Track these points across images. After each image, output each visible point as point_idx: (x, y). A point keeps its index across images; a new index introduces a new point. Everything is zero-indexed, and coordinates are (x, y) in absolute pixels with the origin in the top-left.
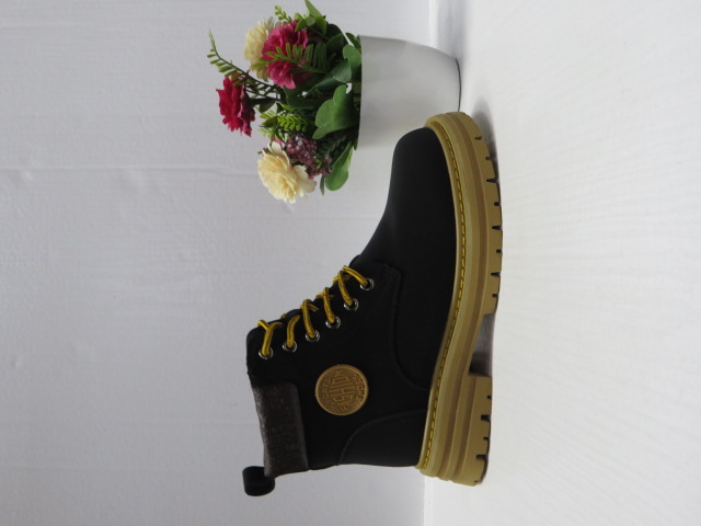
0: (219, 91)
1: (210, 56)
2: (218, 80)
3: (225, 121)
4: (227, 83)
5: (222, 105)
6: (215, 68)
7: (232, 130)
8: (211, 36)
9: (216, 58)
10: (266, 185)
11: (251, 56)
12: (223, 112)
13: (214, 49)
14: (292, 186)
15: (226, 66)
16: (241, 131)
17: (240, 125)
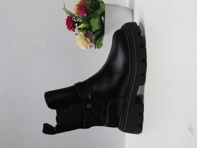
1: (63, 9)
2: (66, 16)
3: (68, 28)
4: (68, 17)
5: (67, 23)
6: (65, 12)
7: (70, 30)
8: (64, 3)
9: (65, 9)
10: (79, 45)
12: (67, 25)
13: (64, 7)
14: (86, 44)
15: (68, 12)
16: (72, 30)
17: (72, 29)
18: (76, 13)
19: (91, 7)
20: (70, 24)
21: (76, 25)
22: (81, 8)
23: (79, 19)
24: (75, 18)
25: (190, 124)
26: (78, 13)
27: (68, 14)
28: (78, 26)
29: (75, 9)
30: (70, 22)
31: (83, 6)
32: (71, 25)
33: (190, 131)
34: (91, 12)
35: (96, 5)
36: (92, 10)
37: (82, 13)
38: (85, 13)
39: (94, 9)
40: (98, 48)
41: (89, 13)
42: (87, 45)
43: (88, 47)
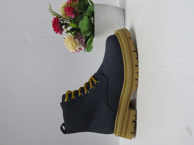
0: (52, 21)
1: (49, 10)
2: (52, 18)
3: (54, 30)
4: (54, 19)
5: (53, 25)
6: (51, 14)
7: (57, 33)
8: (49, 4)
9: (51, 10)
11: (62, 11)
12: (53, 27)
13: (50, 8)
15: (54, 13)
16: (59, 33)
17: (59, 31)
18: (63, 15)
19: (79, 9)
20: (56, 26)
21: (63, 27)
22: (68, 9)
23: (66, 21)
24: (62, 20)
25: (188, 125)
26: (65, 14)
27: (54, 15)
28: (66, 28)
29: (62, 10)
30: (57, 24)
31: (71, 7)
32: (58, 27)
33: (188, 131)
34: (79, 13)
35: (84, 5)
36: (80, 11)
37: (70, 15)
38: (73, 14)
39: (82, 10)
40: (88, 51)
41: (77, 14)
42: (75, 47)
43: (77, 49)
